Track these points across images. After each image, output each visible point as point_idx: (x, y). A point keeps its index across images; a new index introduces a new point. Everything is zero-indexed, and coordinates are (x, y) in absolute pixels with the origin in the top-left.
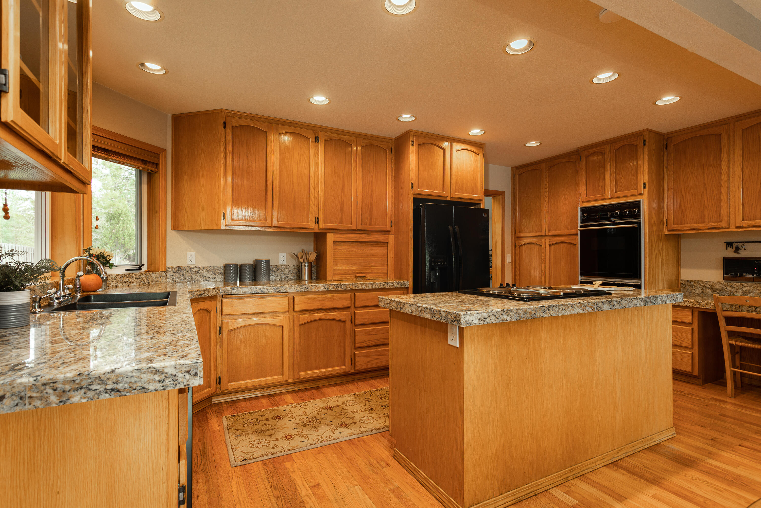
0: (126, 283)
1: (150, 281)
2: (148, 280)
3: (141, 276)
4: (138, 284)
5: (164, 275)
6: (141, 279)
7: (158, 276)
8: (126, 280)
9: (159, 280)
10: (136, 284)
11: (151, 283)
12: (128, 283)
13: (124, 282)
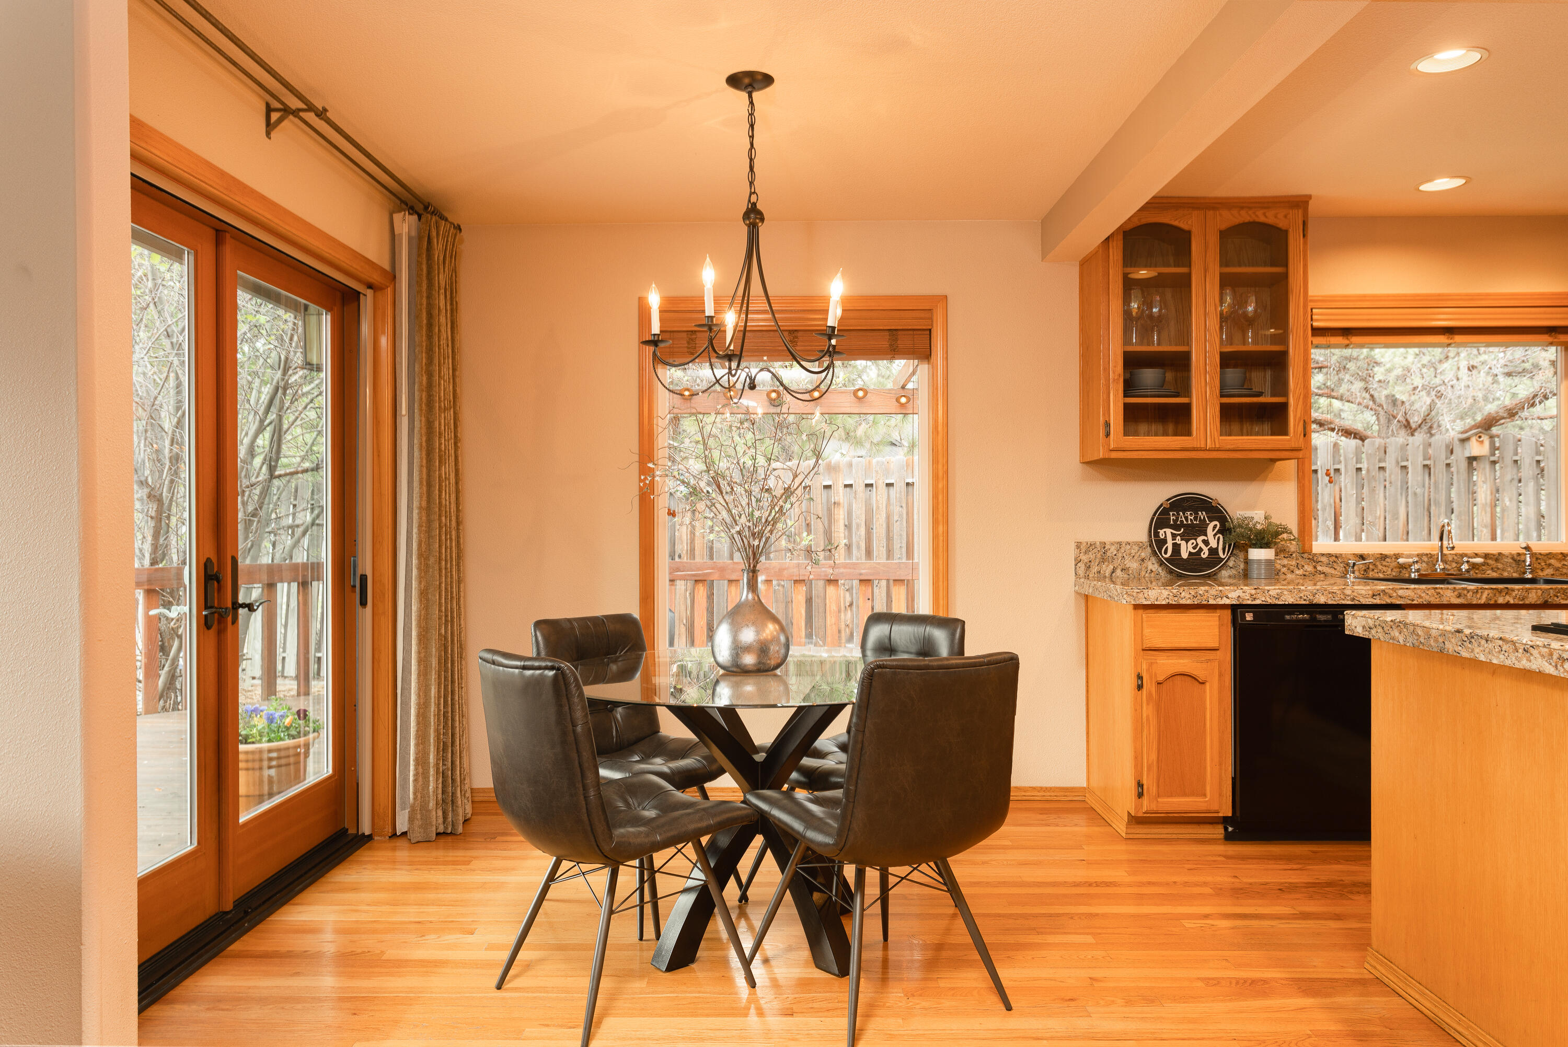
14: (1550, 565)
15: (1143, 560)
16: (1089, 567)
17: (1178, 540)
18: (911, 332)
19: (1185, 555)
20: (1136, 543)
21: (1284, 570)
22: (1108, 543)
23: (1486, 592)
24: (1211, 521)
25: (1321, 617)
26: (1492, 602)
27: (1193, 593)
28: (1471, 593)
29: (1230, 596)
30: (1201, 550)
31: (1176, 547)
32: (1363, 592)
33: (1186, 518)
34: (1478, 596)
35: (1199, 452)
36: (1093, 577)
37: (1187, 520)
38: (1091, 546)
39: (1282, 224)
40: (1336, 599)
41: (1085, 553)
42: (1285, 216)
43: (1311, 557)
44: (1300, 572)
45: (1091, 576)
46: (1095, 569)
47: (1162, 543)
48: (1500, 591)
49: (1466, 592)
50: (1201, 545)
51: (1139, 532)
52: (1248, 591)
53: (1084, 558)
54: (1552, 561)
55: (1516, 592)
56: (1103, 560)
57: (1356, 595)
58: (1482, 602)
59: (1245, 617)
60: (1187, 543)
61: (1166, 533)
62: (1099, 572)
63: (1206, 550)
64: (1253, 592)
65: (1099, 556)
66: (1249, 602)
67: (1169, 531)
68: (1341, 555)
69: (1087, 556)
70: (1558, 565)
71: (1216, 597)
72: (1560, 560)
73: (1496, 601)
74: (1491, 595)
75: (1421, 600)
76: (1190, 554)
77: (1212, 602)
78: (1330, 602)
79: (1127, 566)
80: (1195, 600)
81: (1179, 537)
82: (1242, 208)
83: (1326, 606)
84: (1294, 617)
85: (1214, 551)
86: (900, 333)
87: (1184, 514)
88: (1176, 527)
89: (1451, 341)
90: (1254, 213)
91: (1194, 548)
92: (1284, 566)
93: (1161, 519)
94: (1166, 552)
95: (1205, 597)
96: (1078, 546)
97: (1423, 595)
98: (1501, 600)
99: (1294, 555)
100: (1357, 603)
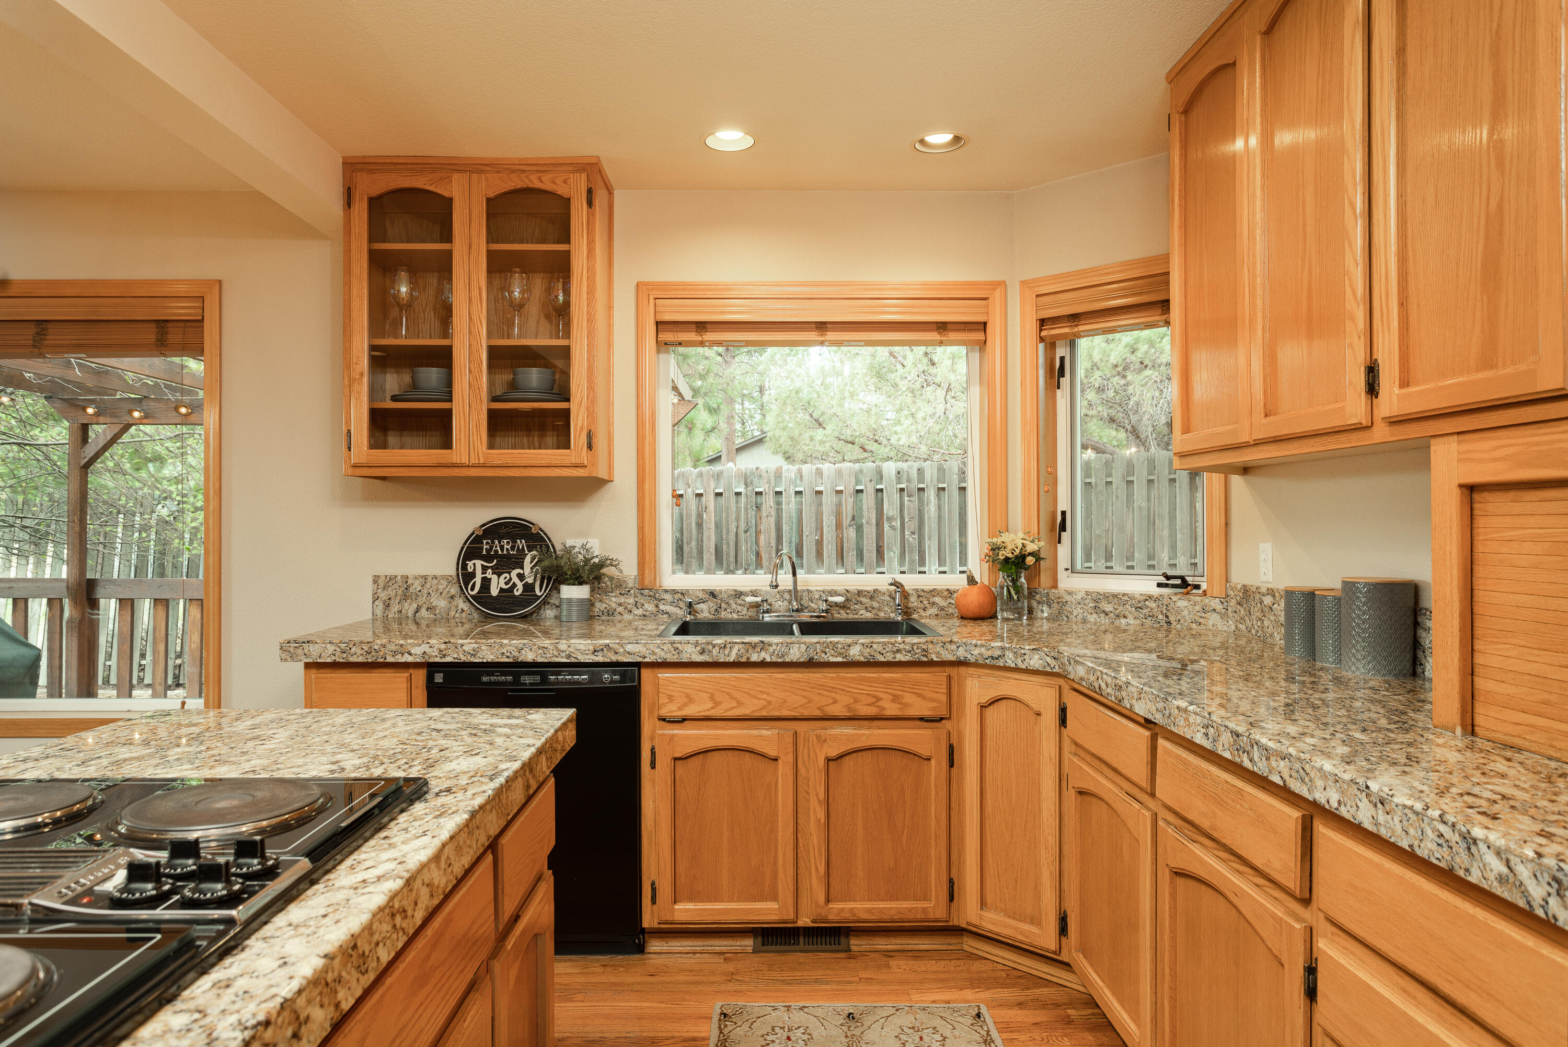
0: (1107, 614)
1: (1172, 619)
2: (1167, 617)
3: (1147, 603)
4: (1138, 622)
5: (1219, 607)
6: (1145, 611)
7: (1198, 608)
8: (1108, 608)
9: (1202, 620)
10: (1132, 621)
11: (1174, 623)
12: (1112, 615)
13: (1104, 611)
14: (933, 603)
15: (452, 597)
16: (388, 606)
17: (489, 574)
18: (182, 324)
19: (494, 592)
20: (444, 577)
21: (620, 609)
22: (410, 577)
23: (736, 647)
24: (530, 551)
25: (527, 679)
26: (744, 660)
27: (366, 648)
28: (717, 648)
29: (413, 652)
30: (514, 585)
31: (486, 582)
32: (582, 647)
33: (502, 548)
34: (727, 652)
35: (463, 469)
36: (394, 618)
37: (502, 549)
38: (392, 579)
39: (561, 190)
40: (548, 655)
41: (384, 588)
42: (565, 182)
43: (652, 594)
44: (640, 612)
45: (390, 616)
46: (395, 608)
47: (468, 577)
48: (754, 646)
49: (710, 647)
50: (515, 579)
51: (447, 565)
52: (437, 646)
53: (383, 595)
54: (937, 599)
55: (774, 647)
56: (405, 597)
57: (572, 650)
58: (732, 660)
59: (434, 679)
60: (499, 577)
61: (476, 565)
62: (401, 611)
63: (520, 585)
64: (443, 646)
65: (400, 592)
66: (438, 660)
67: (479, 563)
68: (688, 590)
69: (385, 592)
70: (942, 603)
71: (395, 653)
72: (945, 598)
73: (748, 659)
74: (742, 650)
75: (655, 657)
76: (502, 590)
77: (390, 659)
78: (540, 660)
79: (434, 604)
80: (369, 656)
81: (490, 571)
82: (514, 171)
83: (534, 664)
84: (493, 678)
85: (529, 588)
86: (169, 325)
87: (499, 542)
88: (488, 558)
89: (822, 338)
90: (527, 177)
91: (506, 583)
92: (620, 605)
93: (471, 550)
94: (472, 589)
95: (381, 653)
96: (376, 580)
97: (658, 651)
98: (754, 658)
99: (632, 592)
100: (573, 660)
